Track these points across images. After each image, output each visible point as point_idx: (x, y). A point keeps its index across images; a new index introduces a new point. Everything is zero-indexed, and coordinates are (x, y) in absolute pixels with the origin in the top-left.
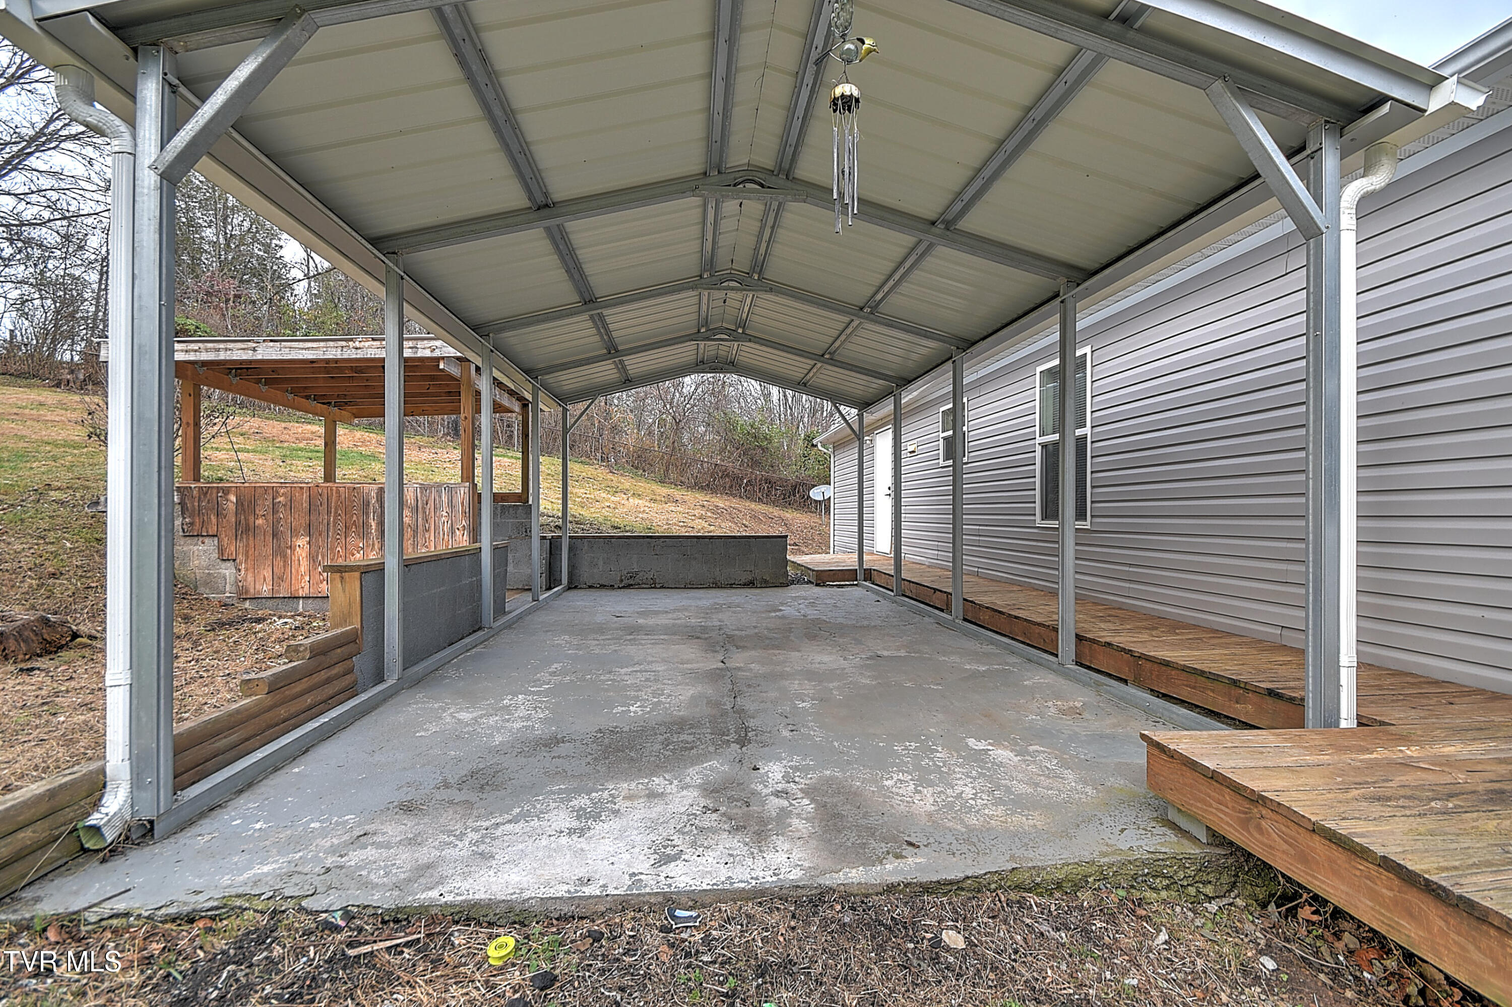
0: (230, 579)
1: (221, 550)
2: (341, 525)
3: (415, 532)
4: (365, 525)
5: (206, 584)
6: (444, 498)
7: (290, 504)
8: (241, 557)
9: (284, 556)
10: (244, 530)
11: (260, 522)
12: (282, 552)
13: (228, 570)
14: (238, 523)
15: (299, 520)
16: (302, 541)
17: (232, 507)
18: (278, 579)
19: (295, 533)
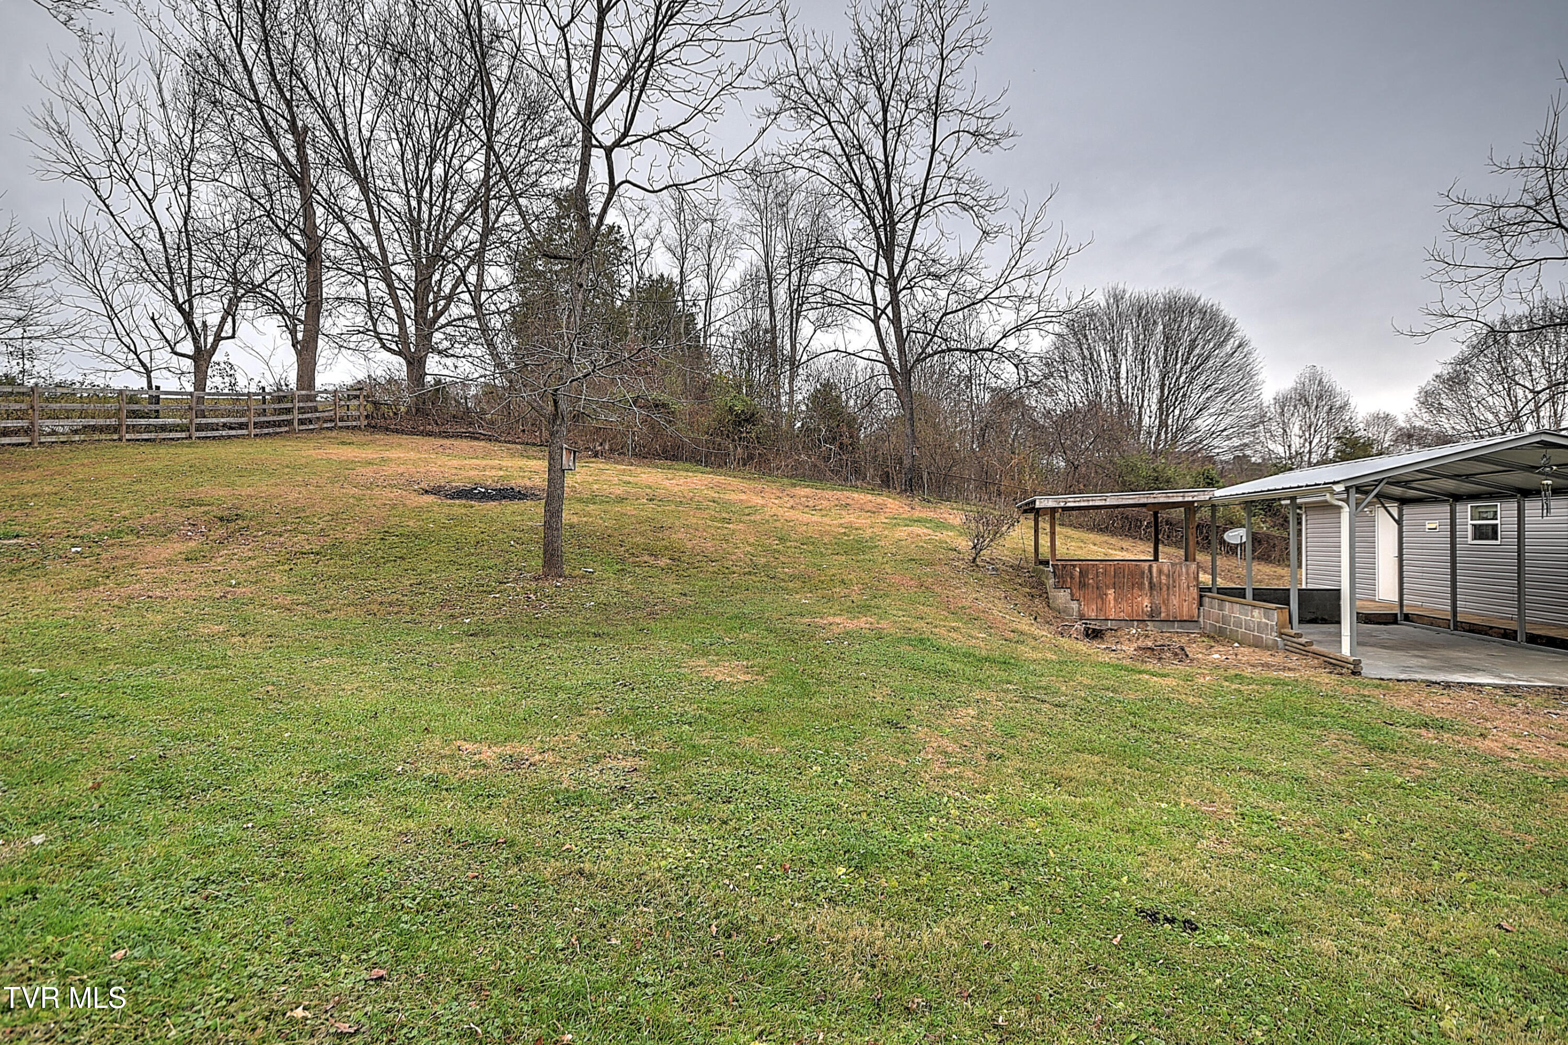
0: (1076, 609)
1: (1072, 594)
2: (1130, 584)
3: (1168, 589)
4: (1143, 583)
5: (1064, 612)
6: (1184, 570)
7: (1105, 573)
8: (1082, 599)
9: (1102, 599)
10: (1083, 585)
11: (1091, 581)
12: (1102, 597)
13: (1075, 605)
14: (1080, 582)
15: (1109, 581)
16: (1111, 591)
17: (1078, 574)
18: (1099, 610)
19: (1108, 587)
